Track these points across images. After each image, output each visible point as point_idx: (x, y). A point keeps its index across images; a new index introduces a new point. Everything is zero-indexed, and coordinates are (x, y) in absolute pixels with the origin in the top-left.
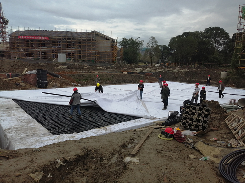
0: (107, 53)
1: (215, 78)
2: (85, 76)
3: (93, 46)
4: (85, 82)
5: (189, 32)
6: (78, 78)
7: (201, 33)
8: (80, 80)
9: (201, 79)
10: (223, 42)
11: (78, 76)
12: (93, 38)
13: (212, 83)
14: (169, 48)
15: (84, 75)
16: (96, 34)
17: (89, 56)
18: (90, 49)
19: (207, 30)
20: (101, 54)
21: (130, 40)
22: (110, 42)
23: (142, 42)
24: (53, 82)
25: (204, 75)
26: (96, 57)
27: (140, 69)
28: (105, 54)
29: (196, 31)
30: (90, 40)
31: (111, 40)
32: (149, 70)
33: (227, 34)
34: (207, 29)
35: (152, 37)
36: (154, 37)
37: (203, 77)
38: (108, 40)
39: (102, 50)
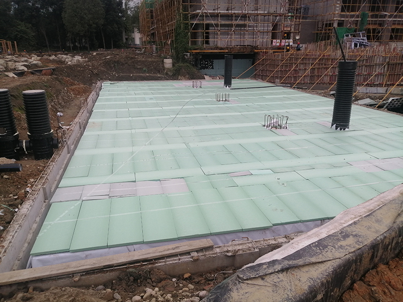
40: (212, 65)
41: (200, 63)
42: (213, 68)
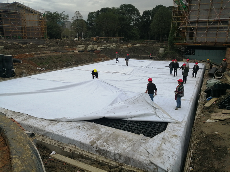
0: (36, 28)
1: (155, 53)
2: (45, 58)
3: (18, 20)
4: (47, 66)
5: (107, 8)
6: (39, 61)
7: (117, 9)
8: (41, 63)
9: (143, 54)
10: (134, 18)
11: (38, 59)
12: (17, 11)
13: (154, 58)
14: (88, 22)
15: (43, 58)
16: (18, 6)
17: (14, 32)
18: (14, 24)
19: (122, 7)
20: (28, 29)
21: (54, 14)
22: (37, 16)
23: (68, 16)
24: (16, 68)
25: (144, 51)
26: (22, 32)
27: (83, 46)
28: (33, 29)
29: (113, 7)
30: (13, 13)
31: (37, 14)
32: (91, 47)
33: (137, 11)
34: (122, 5)
35: (77, 12)
36: (78, 12)
37: (144, 52)
38: (35, 14)
39: (28, 25)
40: (194, 53)
41: (186, 51)
42: (194, 55)
